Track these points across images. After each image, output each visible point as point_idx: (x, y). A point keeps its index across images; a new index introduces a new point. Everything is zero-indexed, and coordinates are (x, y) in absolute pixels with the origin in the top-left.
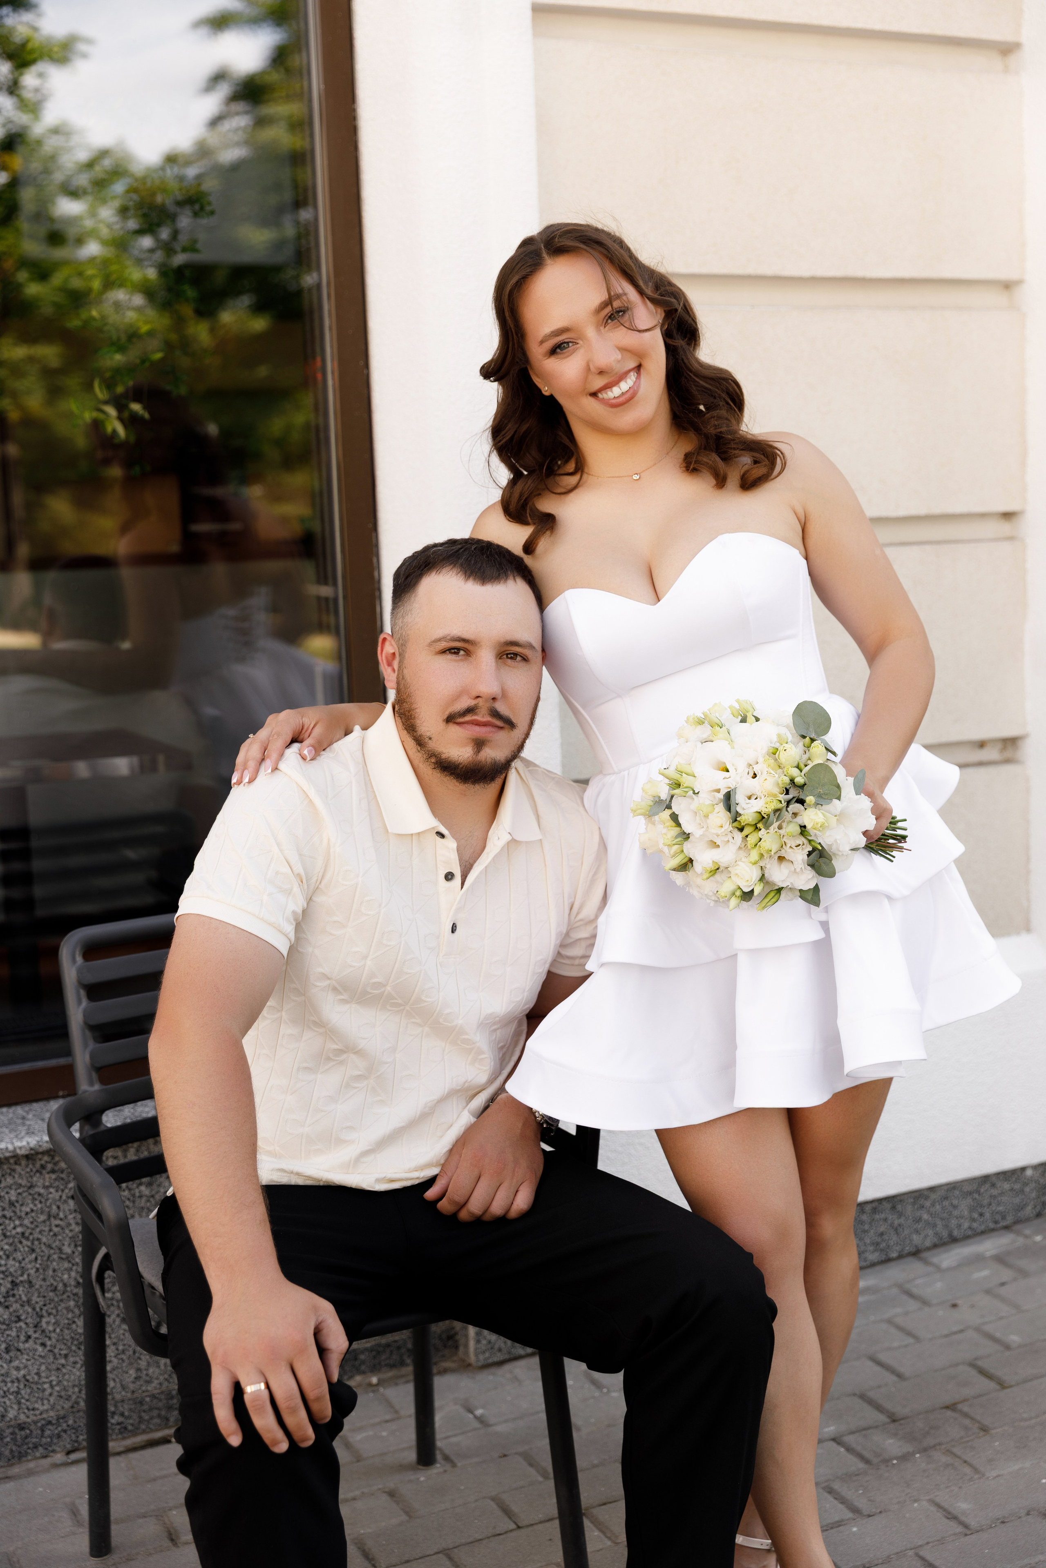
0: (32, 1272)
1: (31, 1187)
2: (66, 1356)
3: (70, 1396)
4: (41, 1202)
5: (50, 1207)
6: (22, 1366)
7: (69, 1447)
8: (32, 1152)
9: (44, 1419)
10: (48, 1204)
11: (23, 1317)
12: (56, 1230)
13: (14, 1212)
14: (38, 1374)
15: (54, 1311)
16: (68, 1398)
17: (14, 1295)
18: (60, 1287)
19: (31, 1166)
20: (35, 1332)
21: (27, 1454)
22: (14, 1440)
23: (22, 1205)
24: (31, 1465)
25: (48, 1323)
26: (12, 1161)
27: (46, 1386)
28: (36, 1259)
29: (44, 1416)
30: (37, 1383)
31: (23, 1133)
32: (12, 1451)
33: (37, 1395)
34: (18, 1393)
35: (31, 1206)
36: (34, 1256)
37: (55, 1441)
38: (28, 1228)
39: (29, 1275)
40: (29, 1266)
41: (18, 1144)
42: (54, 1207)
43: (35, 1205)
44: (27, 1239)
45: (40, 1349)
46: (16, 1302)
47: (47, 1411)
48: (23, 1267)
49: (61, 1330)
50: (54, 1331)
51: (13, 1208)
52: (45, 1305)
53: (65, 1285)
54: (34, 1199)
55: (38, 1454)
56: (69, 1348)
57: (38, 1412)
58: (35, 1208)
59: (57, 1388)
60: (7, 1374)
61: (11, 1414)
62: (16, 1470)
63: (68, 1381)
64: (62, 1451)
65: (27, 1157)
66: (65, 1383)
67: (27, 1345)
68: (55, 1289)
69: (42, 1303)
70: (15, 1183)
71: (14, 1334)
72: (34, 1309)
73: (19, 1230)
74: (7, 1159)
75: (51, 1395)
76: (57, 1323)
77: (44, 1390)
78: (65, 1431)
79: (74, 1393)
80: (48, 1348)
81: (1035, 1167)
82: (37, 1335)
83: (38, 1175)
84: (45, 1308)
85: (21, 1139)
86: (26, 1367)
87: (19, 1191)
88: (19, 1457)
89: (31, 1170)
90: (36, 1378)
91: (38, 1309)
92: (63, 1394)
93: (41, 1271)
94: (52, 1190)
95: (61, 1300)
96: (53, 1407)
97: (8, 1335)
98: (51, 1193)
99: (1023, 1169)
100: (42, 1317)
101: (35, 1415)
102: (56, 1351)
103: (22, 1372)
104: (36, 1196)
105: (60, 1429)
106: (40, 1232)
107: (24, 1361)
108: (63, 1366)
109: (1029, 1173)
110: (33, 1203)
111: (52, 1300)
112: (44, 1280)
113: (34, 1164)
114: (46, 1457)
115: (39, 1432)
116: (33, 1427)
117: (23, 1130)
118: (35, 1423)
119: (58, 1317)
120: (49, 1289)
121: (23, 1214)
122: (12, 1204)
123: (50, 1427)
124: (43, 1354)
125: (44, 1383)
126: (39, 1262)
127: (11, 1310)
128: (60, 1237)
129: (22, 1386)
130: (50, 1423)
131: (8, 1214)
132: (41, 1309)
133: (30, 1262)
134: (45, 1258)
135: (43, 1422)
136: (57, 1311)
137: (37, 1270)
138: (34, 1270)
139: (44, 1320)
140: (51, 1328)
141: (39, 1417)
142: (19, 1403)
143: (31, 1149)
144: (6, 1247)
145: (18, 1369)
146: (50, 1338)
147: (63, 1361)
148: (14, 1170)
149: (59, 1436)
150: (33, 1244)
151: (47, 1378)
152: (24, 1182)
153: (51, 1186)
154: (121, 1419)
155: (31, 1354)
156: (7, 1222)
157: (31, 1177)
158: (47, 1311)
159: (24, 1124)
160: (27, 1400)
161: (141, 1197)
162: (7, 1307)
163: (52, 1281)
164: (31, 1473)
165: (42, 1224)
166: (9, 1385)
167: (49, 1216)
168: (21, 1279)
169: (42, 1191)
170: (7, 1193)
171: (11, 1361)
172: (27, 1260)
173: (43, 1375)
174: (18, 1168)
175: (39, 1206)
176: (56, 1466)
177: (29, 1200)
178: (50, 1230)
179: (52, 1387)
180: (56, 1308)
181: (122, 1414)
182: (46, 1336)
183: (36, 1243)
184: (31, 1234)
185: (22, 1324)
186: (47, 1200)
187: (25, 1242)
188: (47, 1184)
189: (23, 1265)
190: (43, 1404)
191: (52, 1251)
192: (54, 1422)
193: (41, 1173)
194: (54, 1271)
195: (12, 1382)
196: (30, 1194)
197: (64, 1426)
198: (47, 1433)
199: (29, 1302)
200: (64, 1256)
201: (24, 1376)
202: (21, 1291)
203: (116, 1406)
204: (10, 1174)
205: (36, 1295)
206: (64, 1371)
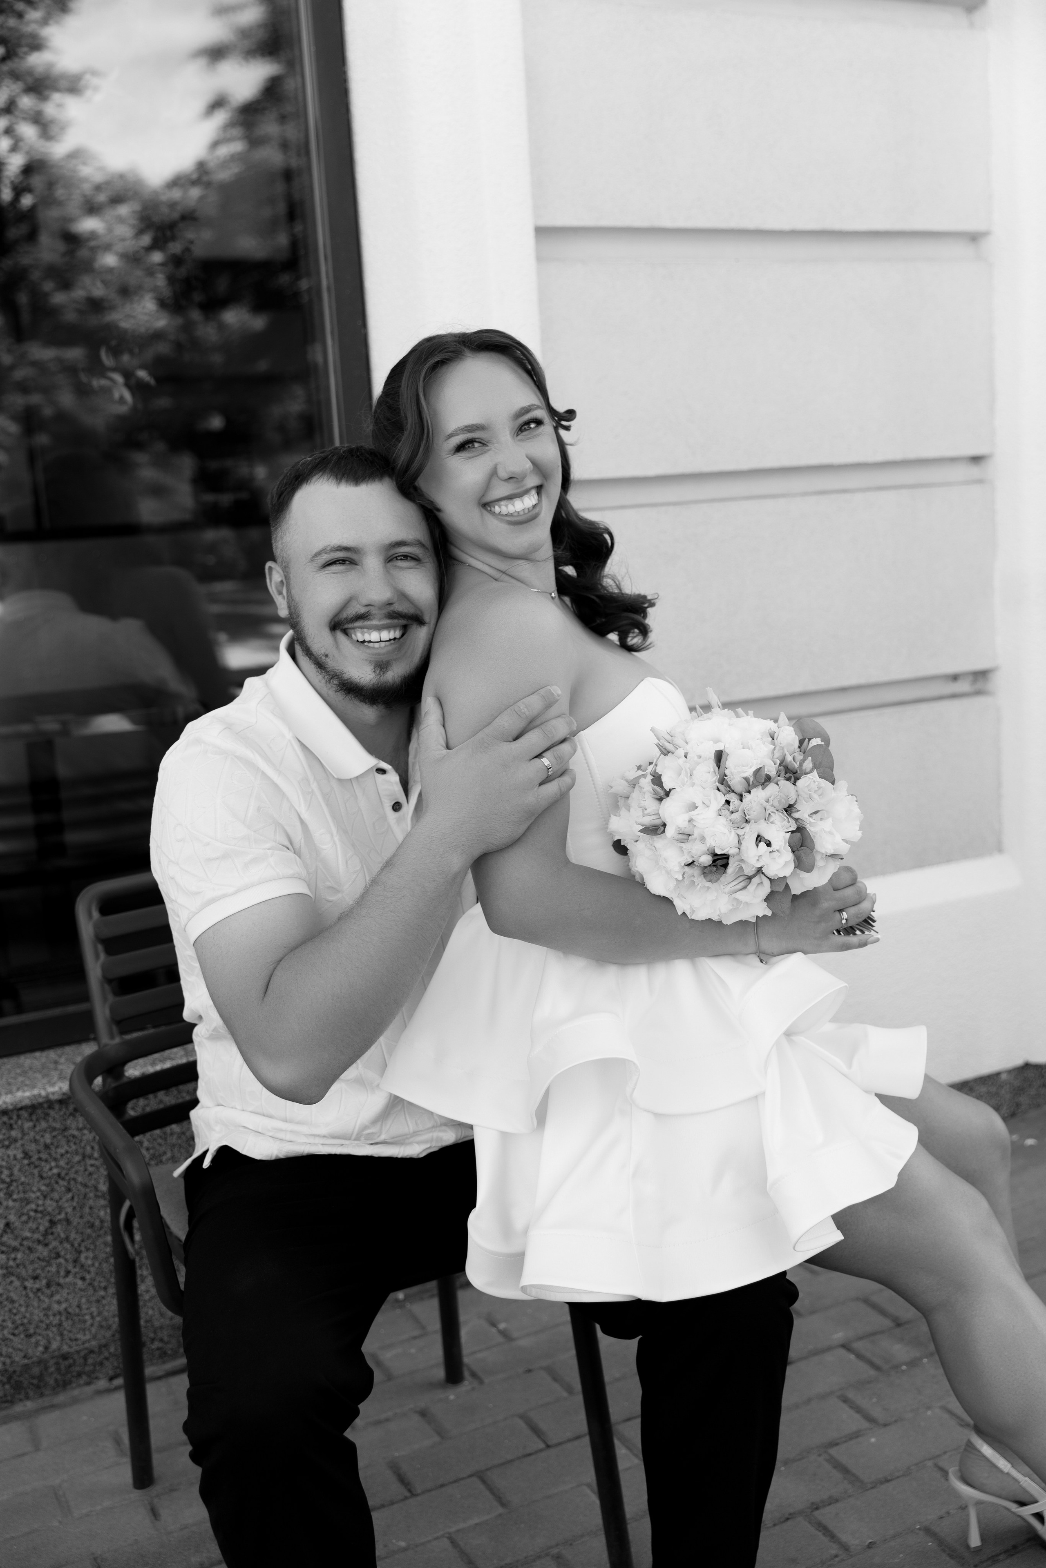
0: (69, 1210)
1: (66, 1129)
2: (105, 1288)
3: (110, 1326)
4: (75, 1144)
5: (84, 1148)
6: (62, 1300)
7: (111, 1373)
8: (65, 1097)
9: (86, 1349)
10: (83, 1144)
11: (62, 1253)
12: (91, 1169)
13: (50, 1154)
14: (79, 1306)
15: (92, 1247)
16: (109, 1327)
17: (52, 1234)
18: (97, 1223)
19: (64, 1110)
20: (75, 1267)
21: (70, 1382)
22: (58, 1370)
23: (57, 1147)
24: (76, 1392)
25: (87, 1258)
26: (46, 1106)
27: (87, 1317)
28: (73, 1198)
29: (87, 1345)
30: (78, 1315)
31: (55, 1079)
32: (56, 1380)
33: (79, 1326)
34: (60, 1325)
35: (66, 1147)
36: (70, 1195)
37: (98, 1368)
38: (63, 1168)
39: (66, 1214)
40: (66, 1205)
41: (51, 1089)
42: (88, 1148)
43: (70, 1147)
44: (63, 1179)
45: (80, 1283)
46: (55, 1239)
47: (89, 1341)
48: (60, 1206)
49: (100, 1264)
50: (93, 1265)
51: (48, 1151)
52: (83, 1241)
53: (102, 1221)
54: (68, 1141)
55: (82, 1382)
56: (108, 1281)
57: (80, 1342)
58: (70, 1150)
59: (98, 1319)
60: (49, 1308)
61: (54, 1345)
62: (61, 1398)
63: (108, 1311)
64: (105, 1377)
65: (61, 1102)
66: (106, 1314)
67: (68, 1280)
68: (92, 1226)
69: (79, 1240)
70: (50, 1127)
71: (54, 1269)
72: (72, 1245)
73: (55, 1171)
74: (41, 1105)
75: (92, 1325)
76: (95, 1258)
77: (85, 1321)
78: (107, 1359)
79: (114, 1322)
80: (88, 1281)
81: (1009, 1072)
82: (77, 1270)
83: (71, 1117)
84: (83, 1244)
85: (53, 1085)
86: (67, 1300)
87: (54, 1133)
88: (64, 1385)
89: (65, 1114)
90: (77, 1310)
91: (76, 1245)
92: (104, 1323)
93: (78, 1209)
94: (86, 1132)
95: (99, 1236)
96: (94, 1337)
97: (49, 1271)
98: (84, 1134)
99: (998, 1074)
100: (80, 1252)
101: (77, 1345)
102: (96, 1284)
103: (64, 1306)
104: (71, 1138)
105: (102, 1357)
106: (76, 1172)
107: (65, 1295)
108: (103, 1297)
109: (1004, 1077)
110: (67, 1144)
111: (89, 1237)
112: (81, 1217)
113: (67, 1108)
114: (88, 1384)
115: (82, 1361)
116: (76, 1357)
117: (55, 1075)
118: (78, 1352)
119: (97, 1252)
120: (87, 1225)
121: (58, 1156)
122: (47, 1147)
123: (92, 1355)
124: (83, 1287)
125: (85, 1314)
126: (76, 1199)
127: (51, 1247)
128: (95, 1176)
129: (63, 1318)
130: (92, 1352)
131: (44, 1156)
132: (80, 1245)
133: (67, 1201)
134: (81, 1197)
135: (86, 1351)
136: (96, 1246)
137: (74, 1208)
138: (71, 1208)
139: (83, 1256)
140: (90, 1262)
141: (82, 1347)
142: (62, 1335)
143: (64, 1094)
144: (43, 1188)
145: (59, 1302)
146: (89, 1272)
147: (102, 1293)
148: (47, 1115)
149: (101, 1364)
150: (69, 1183)
151: (87, 1309)
152: (58, 1125)
153: (84, 1128)
154: (161, 1345)
155: (71, 1288)
156: (43, 1164)
157: (65, 1120)
158: (86, 1247)
159: (56, 1069)
160: (70, 1332)
161: (172, 1134)
162: (46, 1245)
163: (89, 1218)
164: (75, 1401)
165: (77, 1165)
166: (51, 1318)
167: (84, 1156)
168: (59, 1217)
169: (76, 1133)
170: (42, 1136)
171: (52, 1295)
172: (64, 1199)
173: (84, 1307)
174: (52, 1113)
175: (74, 1147)
176: (100, 1393)
177: (63, 1142)
178: (86, 1170)
179: (93, 1318)
180: (93, 1243)
181: (161, 1340)
182: (86, 1270)
183: (72, 1182)
184: (67, 1174)
185: (61, 1260)
186: (81, 1141)
187: (61, 1182)
188: (81, 1126)
189: (60, 1203)
190: (85, 1335)
191: (88, 1190)
192: (96, 1350)
193: (74, 1116)
194: (91, 1208)
195: (54, 1315)
196: (65, 1136)
197: (106, 1354)
198: (90, 1361)
199: (67, 1239)
200: (100, 1194)
201: (66, 1309)
202: (59, 1229)
203: (155, 1332)
204: (44, 1118)
205: (74, 1232)
206: (104, 1302)
